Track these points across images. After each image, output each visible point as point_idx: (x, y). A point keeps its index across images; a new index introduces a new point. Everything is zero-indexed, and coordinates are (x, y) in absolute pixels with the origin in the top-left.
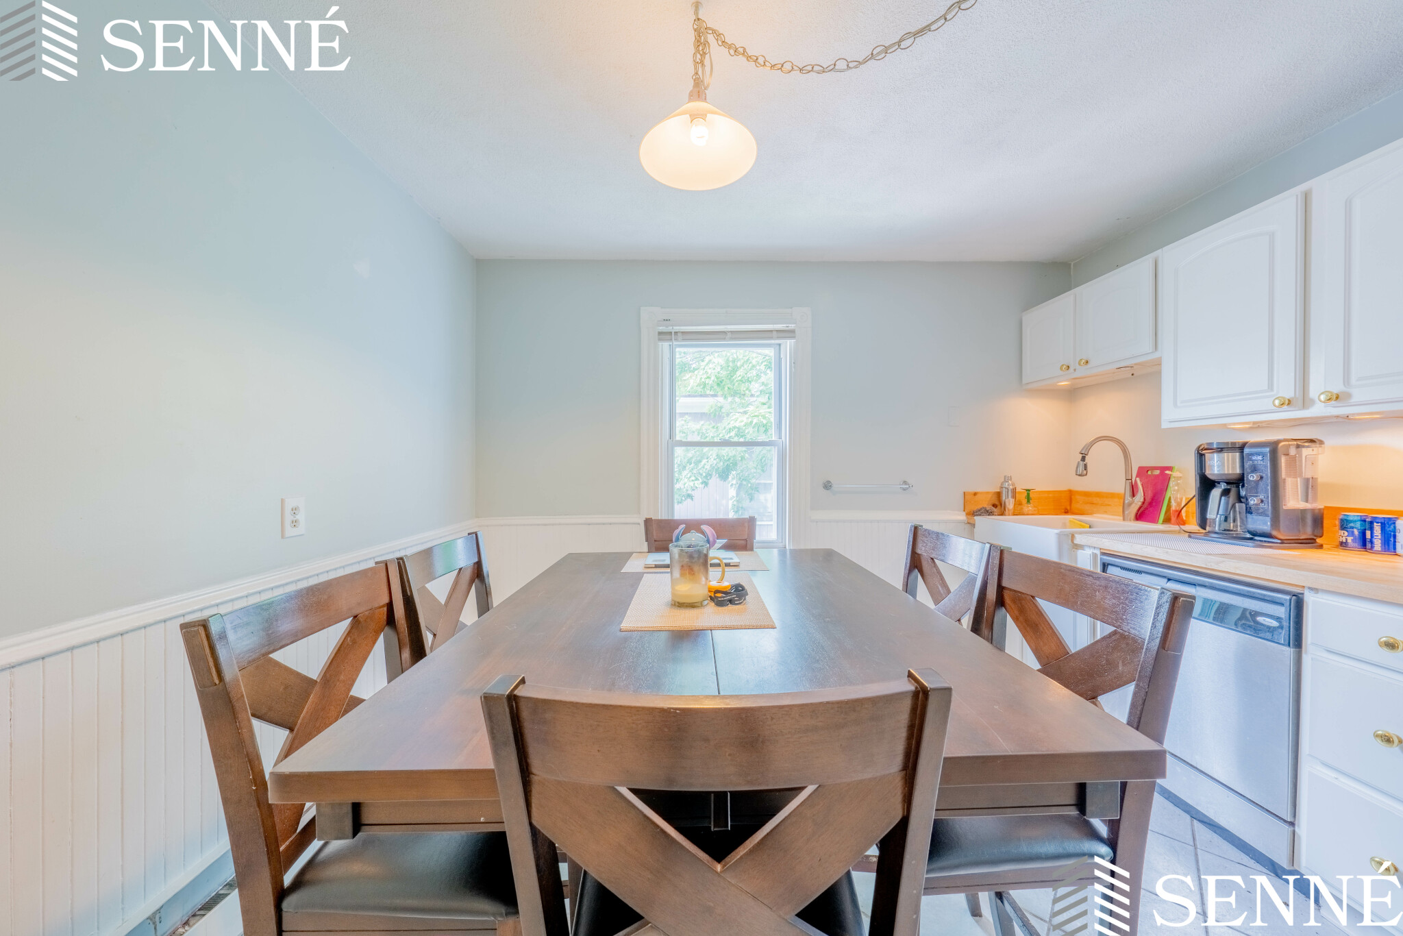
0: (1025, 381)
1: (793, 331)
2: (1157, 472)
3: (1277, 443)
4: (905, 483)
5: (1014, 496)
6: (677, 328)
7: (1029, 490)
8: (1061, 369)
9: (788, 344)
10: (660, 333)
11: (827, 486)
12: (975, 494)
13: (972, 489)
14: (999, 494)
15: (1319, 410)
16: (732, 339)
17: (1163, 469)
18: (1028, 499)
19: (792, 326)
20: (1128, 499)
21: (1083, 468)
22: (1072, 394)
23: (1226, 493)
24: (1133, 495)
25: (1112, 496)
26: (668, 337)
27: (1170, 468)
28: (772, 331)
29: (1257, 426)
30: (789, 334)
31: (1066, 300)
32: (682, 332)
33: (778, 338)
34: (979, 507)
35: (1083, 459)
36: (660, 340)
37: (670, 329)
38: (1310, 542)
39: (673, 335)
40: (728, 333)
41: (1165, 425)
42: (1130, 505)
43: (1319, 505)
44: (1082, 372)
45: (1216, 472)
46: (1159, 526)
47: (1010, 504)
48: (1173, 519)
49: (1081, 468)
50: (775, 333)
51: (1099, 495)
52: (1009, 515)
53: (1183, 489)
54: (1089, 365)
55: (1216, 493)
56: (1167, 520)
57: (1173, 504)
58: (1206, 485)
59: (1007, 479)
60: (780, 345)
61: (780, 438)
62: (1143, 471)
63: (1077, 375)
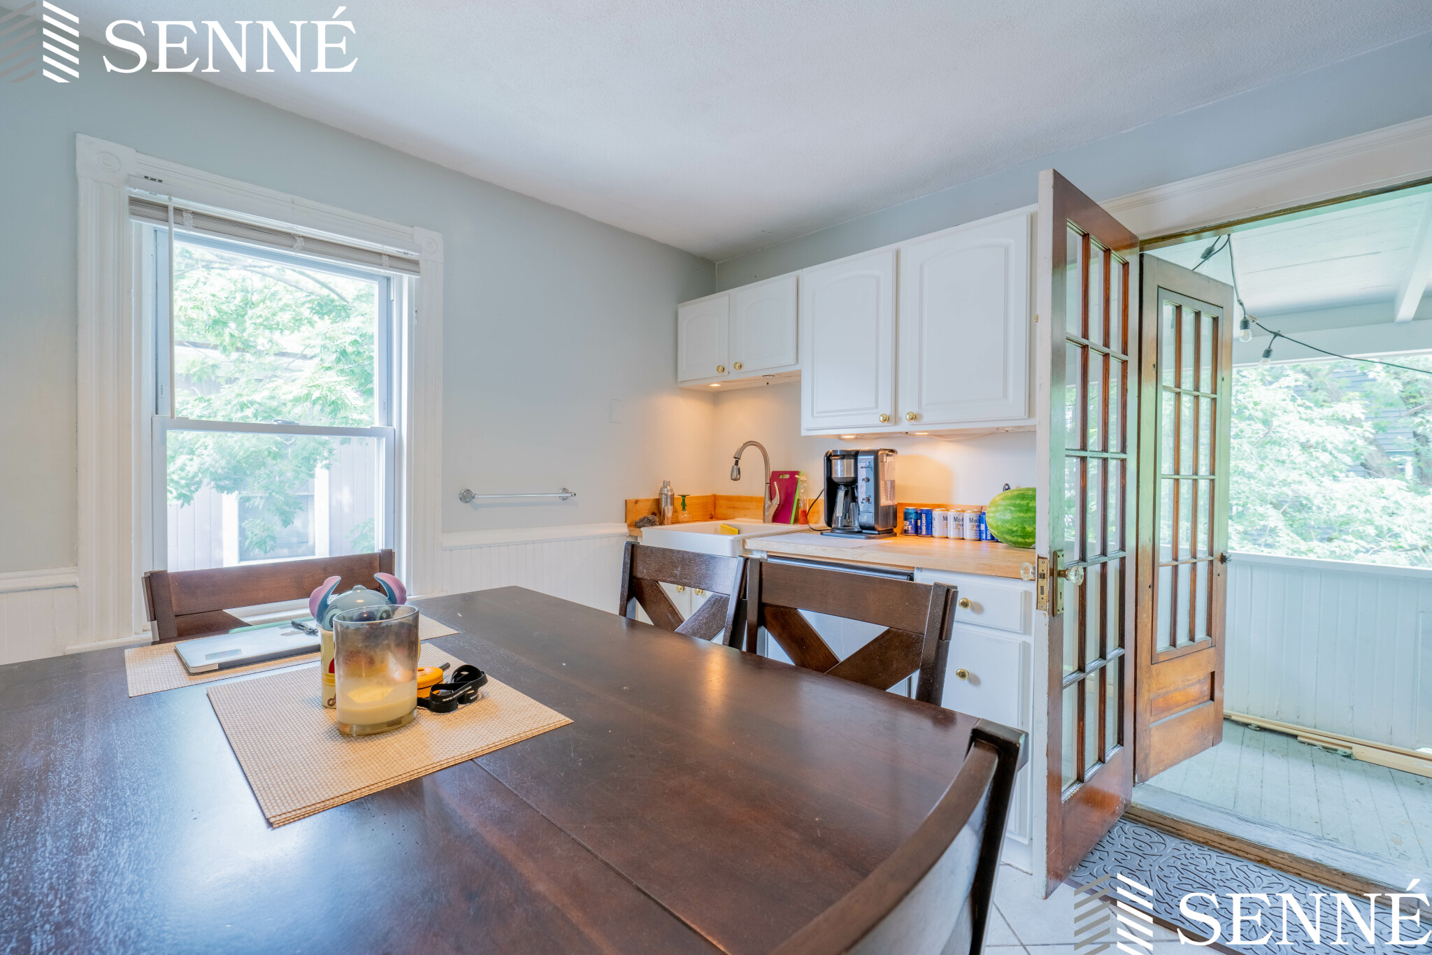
0: (680, 378)
1: (416, 263)
2: (787, 476)
3: (877, 451)
4: (565, 490)
5: (672, 504)
6: (178, 202)
7: (684, 496)
8: (718, 370)
9: (406, 280)
10: (134, 201)
11: (467, 496)
12: (636, 502)
13: (632, 497)
14: (658, 502)
15: (905, 426)
16: (304, 250)
17: (793, 474)
18: (684, 505)
19: (413, 255)
20: (768, 502)
21: (736, 475)
22: (716, 398)
23: (846, 494)
24: (771, 499)
25: (750, 499)
26: (161, 214)
27: (797, 473)
28: (380, 254)
29: (859, 437)
30: (410, 265)
31: (719, 301)
32: (195, 214)
33: (391, 267)
34: (641, 516)
35: (737, 463)
36: (133, 213)
37: (162, 199)
38: (890, 532)
39: (171, 213)
40: (298, 240)
41: (804, 433)
42: (770, 507)
43: (896, 502)
44: (734, 375)
45: (839, 476)
46: (791, 527)
47: (669, 511)
48: (801, 519)
49: (735, 472)
50: (385, 259)
51: (739, 499)
52: (668, 524)
53: (812, 489)
54: (743, 369)
55: (841, 494)
56: (796, 521)
57: (801, 505)
58: (832, 487)
59: (666, 484)
60: (388, 279)
61: (389, 423)
62: (775, 476)
63: (730, 378)
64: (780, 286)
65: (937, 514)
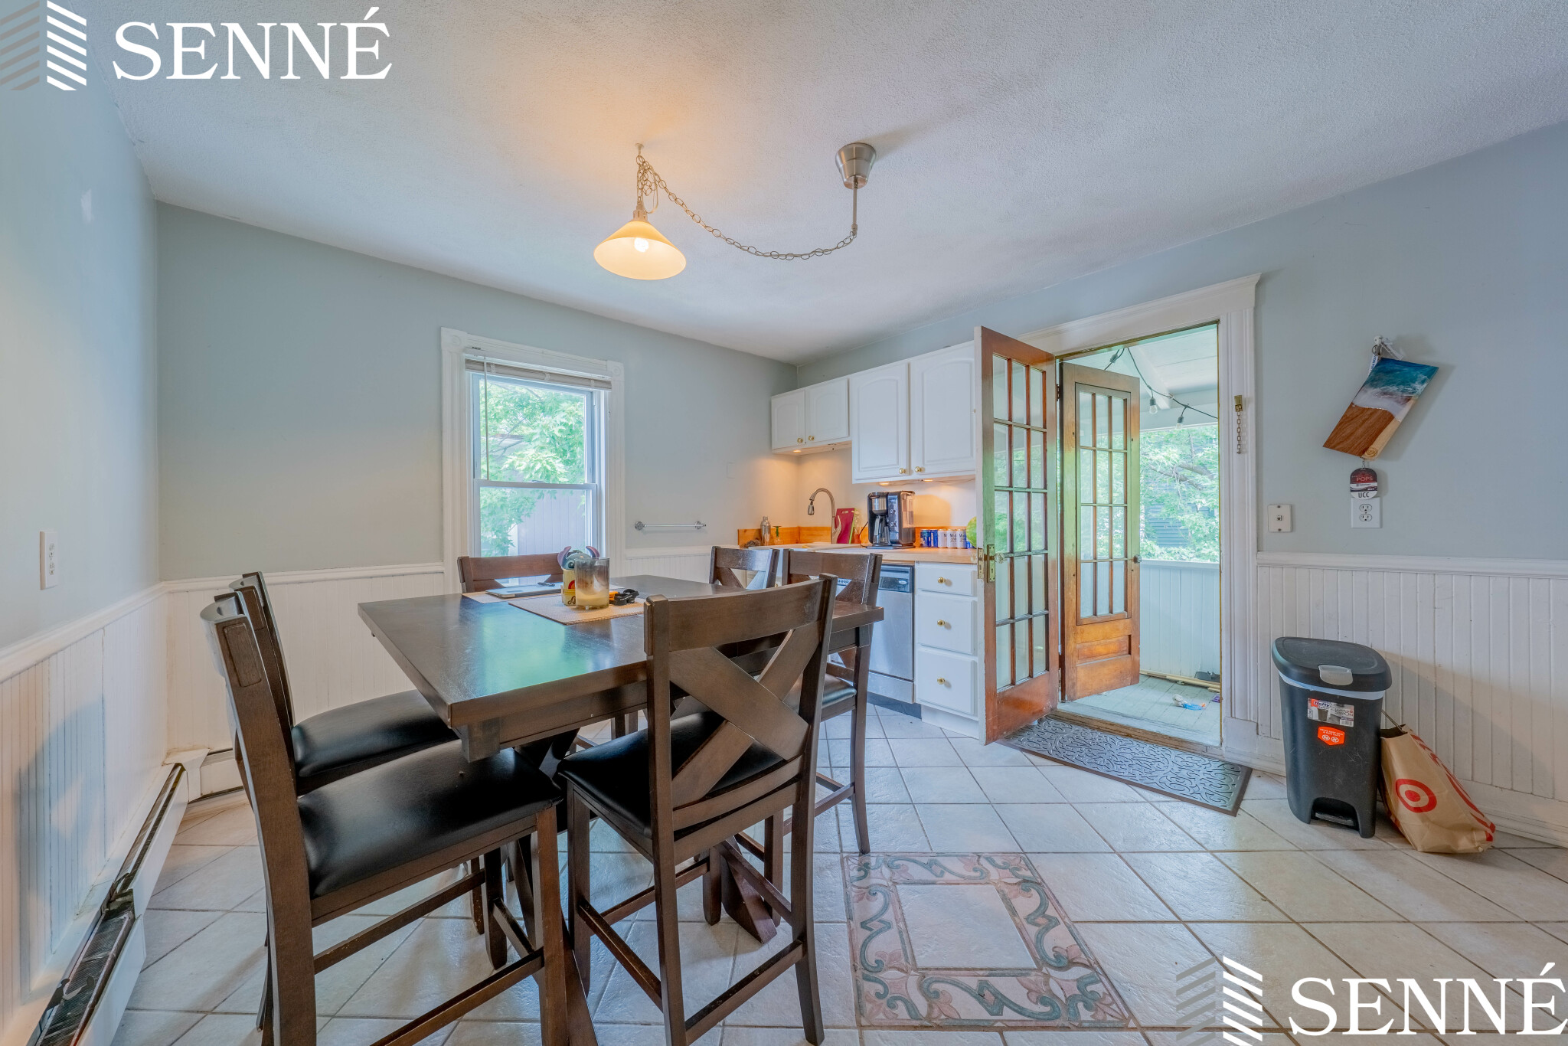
0: (774, 447)
1: (609, 383)
2: (847, 512)
3: (900, 492)
4: (698, 523)
5: (769, 532)
6: (489, 360)
7: (777, 527)
8: (798, 441)
9: (603, 394)
10: (468, 361)
11: (639, 526)
12: (745, 531)
13: (743, 528)
14: (760, 531)
15: (915, 476)
16: (550, 380)
17: (850, 510)
18: (777, 533)
19: (607, 378)
20: (834, 529)
21: (811, 511)
22: (799, 459)
23: (881, 521)
24: (836, 527)
25: (823, 529)
26: (480, 367)
27: (853, 509)
28: (590, 379)
29: (892, 484)
30: (606, 384)
31: (797, 395)
32: (496, 365)
33: (596, 387)
34: (748, 541)
35: (812, 503)
36: (467, 368)
37: (480, 358)
38: (911, 545)
39: (485, 366)
40: (547, 375)
41: (854, 482)
42: (835, 533)
43: (914, 526)
44: (809, 444)
45: (877, 510)
46: (849, 545)
47: (767, 537)
48: (856, 540)
49: (811, 509)
50: (592, 382)
51: (816, 529)
52: (767, 546)
53: (861, 521)
54: (815, 440)
55: (877, 521)
56: (853, 542)
57: (856, 531)
58: (873, 517)
59: (765, 519)
60: (592, 393)
61: (594, 482)
62: (840, 511)
63: (807, 446)
64: (838, 385)
65: (940, 532)
